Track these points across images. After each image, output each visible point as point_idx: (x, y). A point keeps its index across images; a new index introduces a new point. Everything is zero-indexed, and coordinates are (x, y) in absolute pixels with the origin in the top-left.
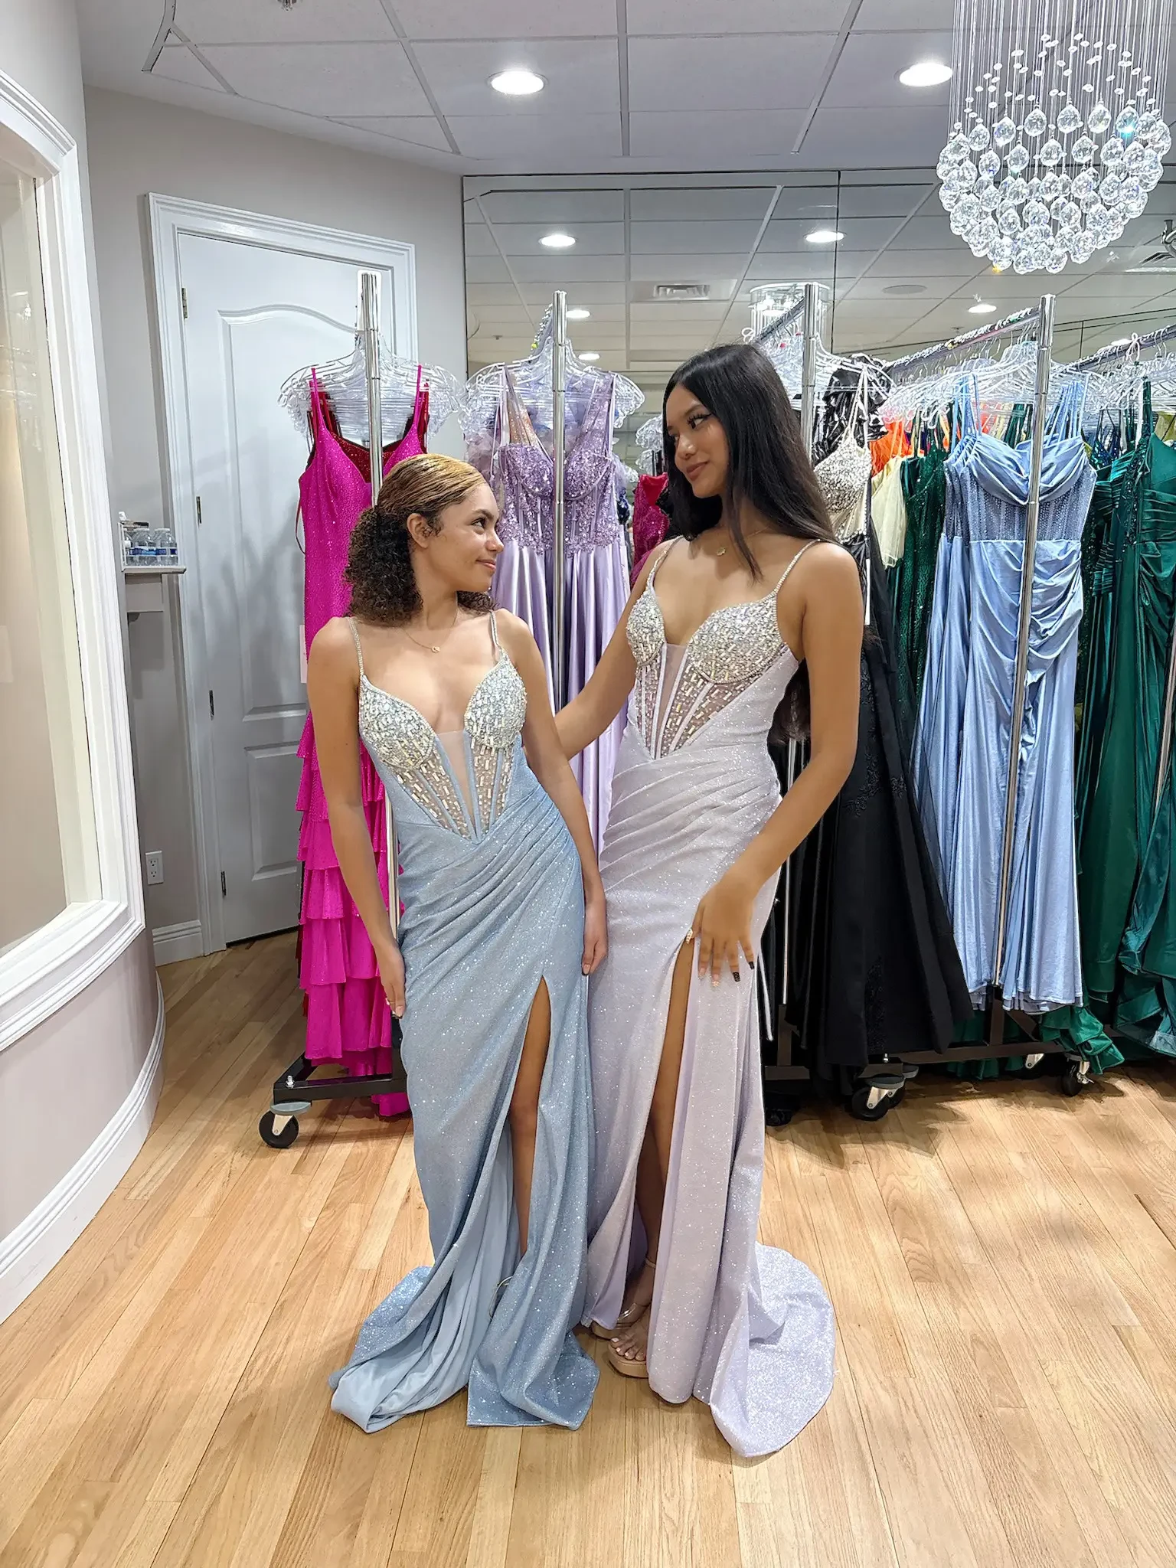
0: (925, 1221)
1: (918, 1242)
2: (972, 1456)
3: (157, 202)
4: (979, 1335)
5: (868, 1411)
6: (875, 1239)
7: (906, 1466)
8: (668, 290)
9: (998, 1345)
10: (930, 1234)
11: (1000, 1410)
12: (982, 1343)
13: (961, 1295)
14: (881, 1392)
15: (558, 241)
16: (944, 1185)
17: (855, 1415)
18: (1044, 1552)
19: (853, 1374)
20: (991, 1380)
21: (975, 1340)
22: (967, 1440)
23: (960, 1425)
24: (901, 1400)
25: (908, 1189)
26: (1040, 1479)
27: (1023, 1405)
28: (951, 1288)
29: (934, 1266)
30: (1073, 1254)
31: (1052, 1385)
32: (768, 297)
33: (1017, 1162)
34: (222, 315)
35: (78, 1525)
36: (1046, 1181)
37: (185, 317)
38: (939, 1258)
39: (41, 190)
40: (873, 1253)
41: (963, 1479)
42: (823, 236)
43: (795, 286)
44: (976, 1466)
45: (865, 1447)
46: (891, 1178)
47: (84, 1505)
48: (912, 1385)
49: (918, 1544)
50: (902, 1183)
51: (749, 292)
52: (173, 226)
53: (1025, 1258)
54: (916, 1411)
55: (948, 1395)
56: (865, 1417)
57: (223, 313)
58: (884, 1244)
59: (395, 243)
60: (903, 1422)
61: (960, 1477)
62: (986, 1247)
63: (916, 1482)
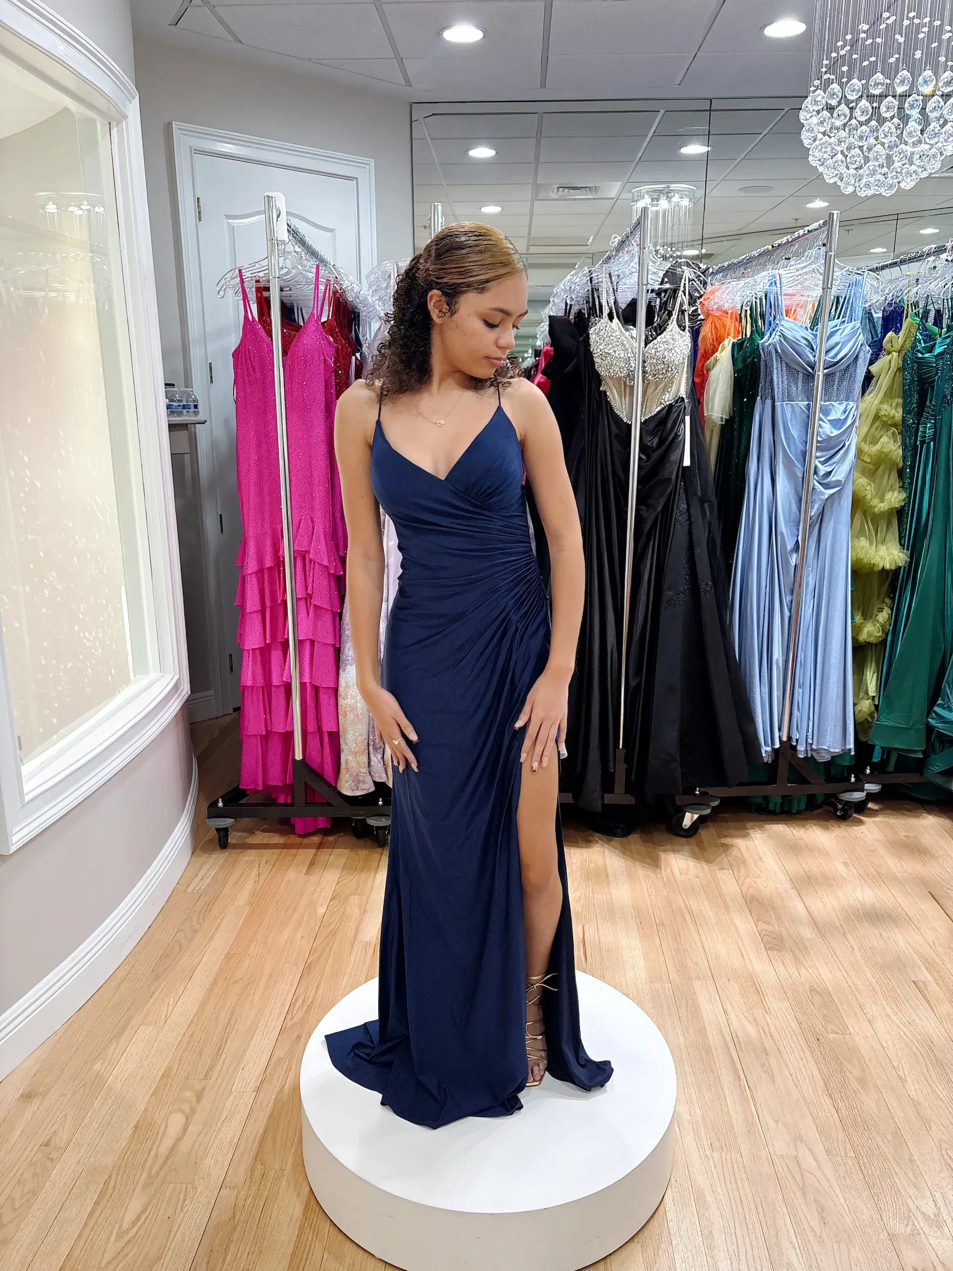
0: (774, 909)
1: (770, 924)
2: (813, 1066)
3: (179, 129)
4: (815, 986)
5: (737, 1036)
6: (737, 921)
7: (766, 1072)
8: (566, 190)
9: (829, 993)
10: (779, 919)
11: (831, 1036)
12: (817, 991)
13: (802, 958)
14: (745, 1022)
15: (482, 152)
16: (788, 885)
17: (728, 1038)
18: (866, 1128)
19: (725, 1012)
20: (824, 1017)
21: (813, 990)
22: (808, 1054)
23: (803, 1045)
24: (760, 1029)
25: (761, 887)
26: (863, 1081)
27: (848, 1033)
28: (794, 955)
29: (781, 939)
30: (884, 934)
31: (869, 1020)
32: (646, 196)
33: (841, 869)
34: (227, 219)
35: (186, 1107)
36: (863, 883)
37: (200, 220)
38: (785, 934)
39: (114, 131)
40: (737, 931)
41: (807, 1080)
42: (695, 149)
43: (669, 187)
44: (816, 1073)
45: (736, 1059)
46: (748, 881)
47: (188, 1094)
48: (769, 1020)
49: (777, 1122)
50: (757, 884)
51: (630, 192)
52: (191, 147)
53: (848, 935)
54: (771, 1036)
55: (794, 1025)
56: (735, 1040)
57: (228, 217)
58: (744, 925)
59: (359, 158)
60: (763, 1043)
61: (805, 1079)
62: (820, 927)
63: (774, 1082)
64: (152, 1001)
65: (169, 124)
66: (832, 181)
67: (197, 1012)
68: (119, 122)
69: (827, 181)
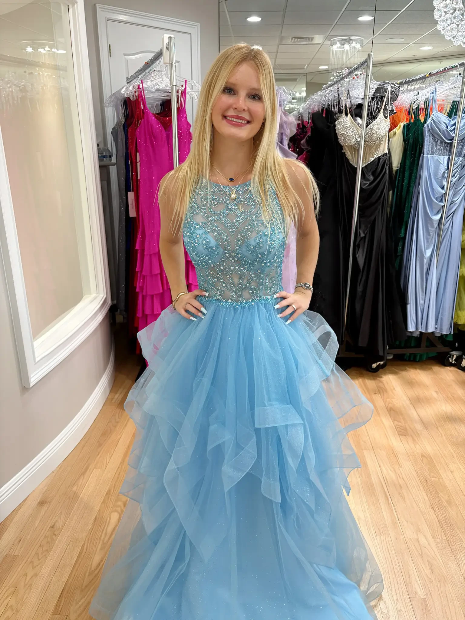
0: (402, 414)
1: (400, 422)
2: (424, 494)
3: (99, 8)
4: (424, 454)
5: (386, 479)
6: (384, 420)
7: (401, 496)
8: (296, 39)
9: (430, 456)
10: (404, 419)
11: (433, 479)
12: (425, 457)
13: (417, 440)
14: (390, 472)
15: (254, 19)
16: (408, 402)
17: (382, 480)
18: (451, 525)
19: (380, 466)
20: (429, 469)
21: (423, 456)
22: (422, 488)
23: (419, 483)
24: (398, 475)
25: (395, 403)
26: (449, 502)
27: (441, 477)
28: (413, 438)
29: (406, 430)
30: (457, 428)
31: (451, 471)
32: (338, 43)
33: (435, 395)
34: (125, 56)
35: (119, 509)
36: (446, 402)
37: (110, 56)
38: (408, 428)
39: (71, 10)
40: (384, 425)
41: (421, 501)
42: (366, 18)
43: (350, 38)
44: (426, 498)
45: (386, 490)
46: (388, 400)
47: (120, 503)
48: (402, 471)
49: (407, 521)
50: (393, 401)
51: (330, 40)
52: (106, 17)
53: (440, 429)
54: (403, 479)
55: (414, 473)
56: (385, 480)
57: (125, 55)
58: (387, 422)
59: (192, 23)
60: (399, 482)
61: (420, 500)
62: (425, 425)
63: (405, 501)
64: (99, 456)
65: (95, 5)
66: (448, 39)
67: (121, 463)
68: (73, 5)
69: (446, 39)
